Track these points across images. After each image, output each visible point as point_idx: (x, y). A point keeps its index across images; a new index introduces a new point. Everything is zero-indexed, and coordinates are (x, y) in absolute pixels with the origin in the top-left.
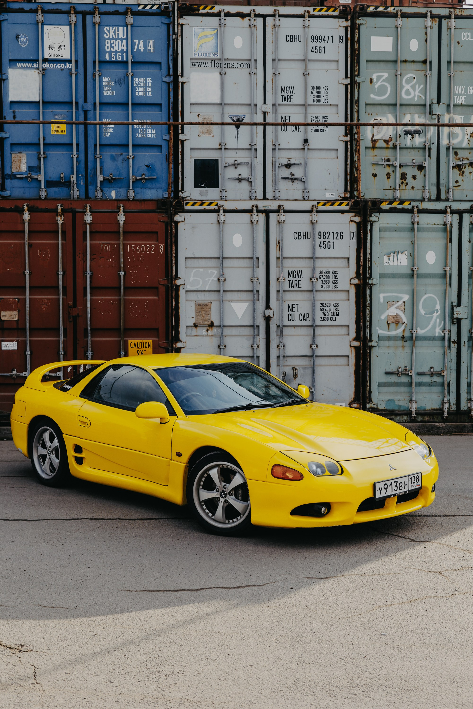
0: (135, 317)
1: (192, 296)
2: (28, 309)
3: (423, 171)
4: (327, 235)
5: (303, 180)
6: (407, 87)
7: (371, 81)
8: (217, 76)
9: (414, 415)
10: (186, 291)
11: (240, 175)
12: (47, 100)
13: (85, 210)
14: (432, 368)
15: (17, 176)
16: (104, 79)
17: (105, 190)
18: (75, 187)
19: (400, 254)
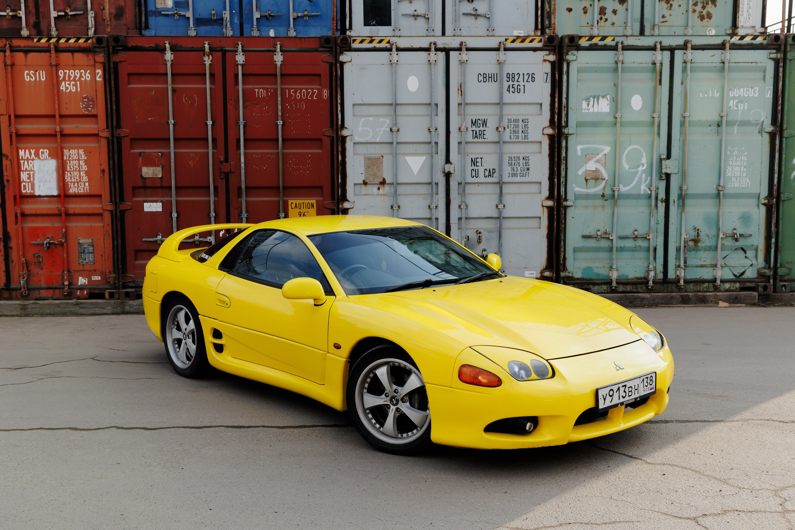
0: (296, 173)
1: (361, 149)
2: (173, 165)
3: (625, 5)
4: (516, 77)
5: (487, 16)
9: (614, 284)
10: (354, 143)
11: (416, 11)
13: (236, 49)
14: (636, 231)
15: (163, 13)
17: (263, 28)
18: (229, 25)
19: (601, 99)
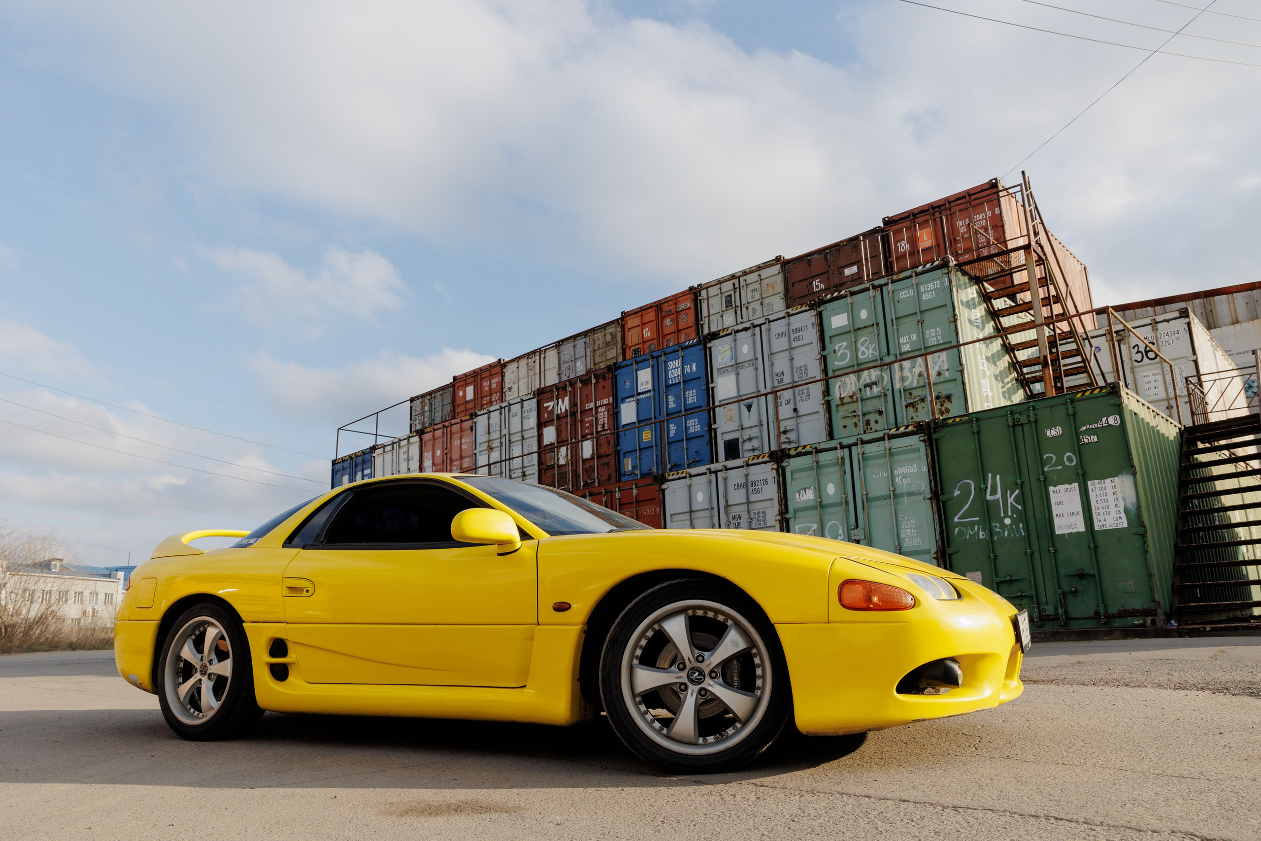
3: (882, 415)
4: (756, 483)
6: (862, 349)
7: (835, 351)
8: (733, 377)
11: (753, 446)
12: (640, 420)
15: (627, 473)
16: (669, 397)
19: (807, 490)
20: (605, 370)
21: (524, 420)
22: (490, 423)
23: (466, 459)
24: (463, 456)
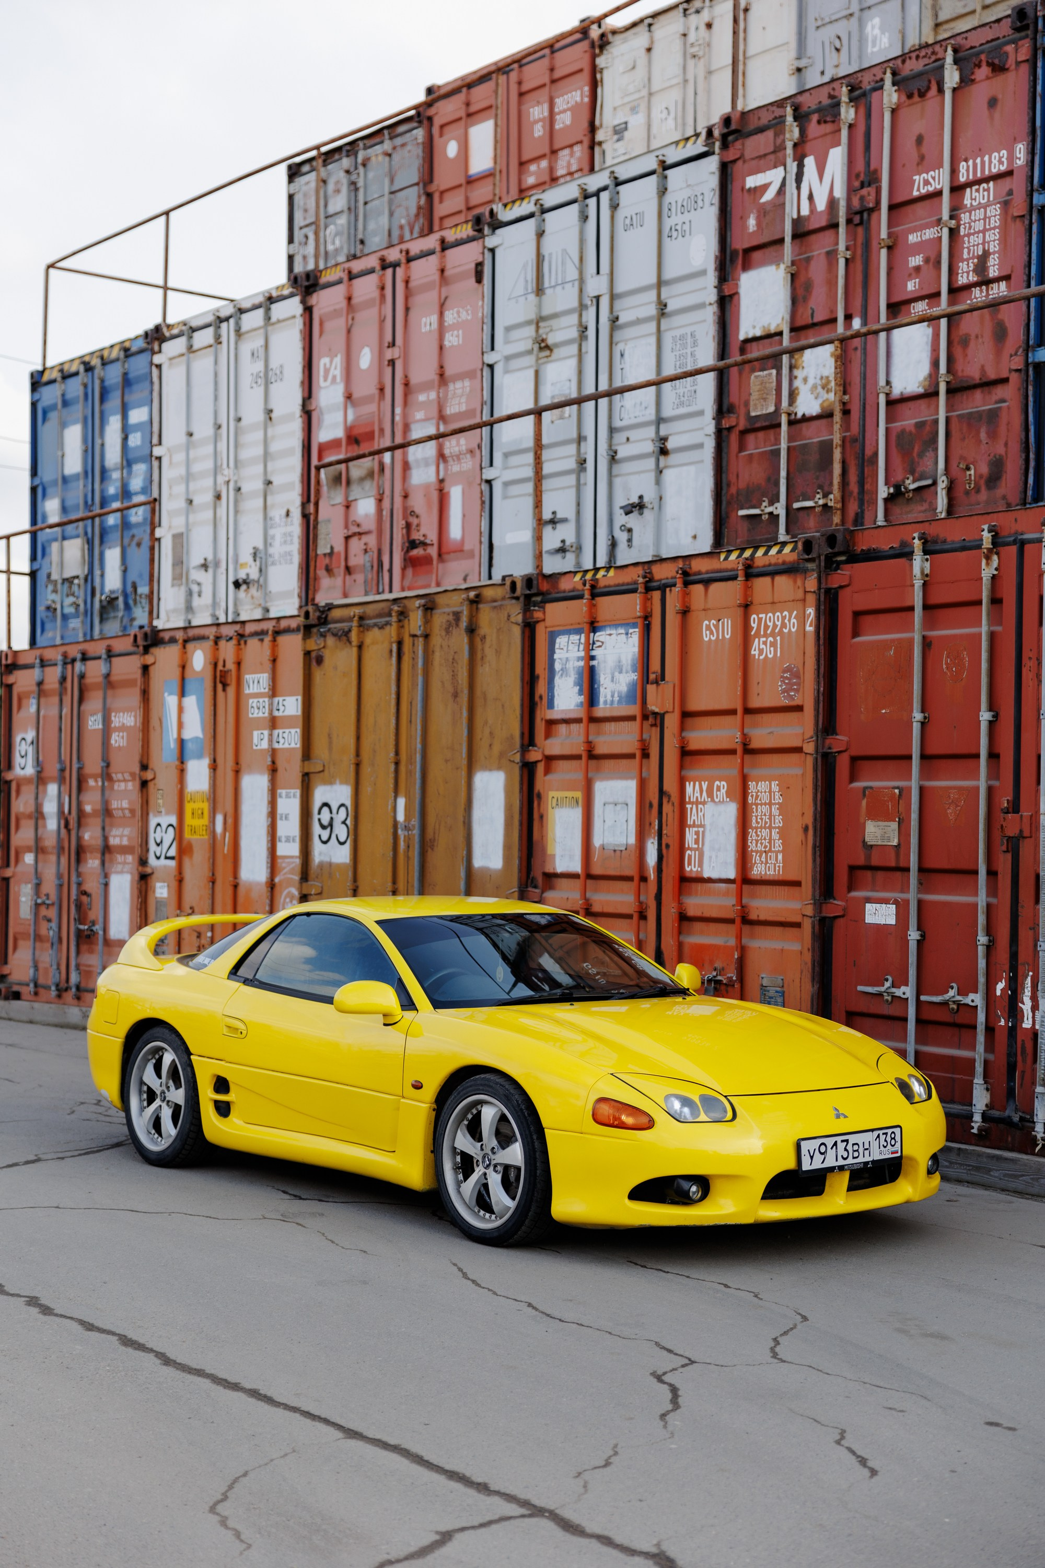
2: (914, 816)
20: (1005, 29)
21: (666, 241)
22: (545, 251)
23: (459, 384)
24: (449, 372)
